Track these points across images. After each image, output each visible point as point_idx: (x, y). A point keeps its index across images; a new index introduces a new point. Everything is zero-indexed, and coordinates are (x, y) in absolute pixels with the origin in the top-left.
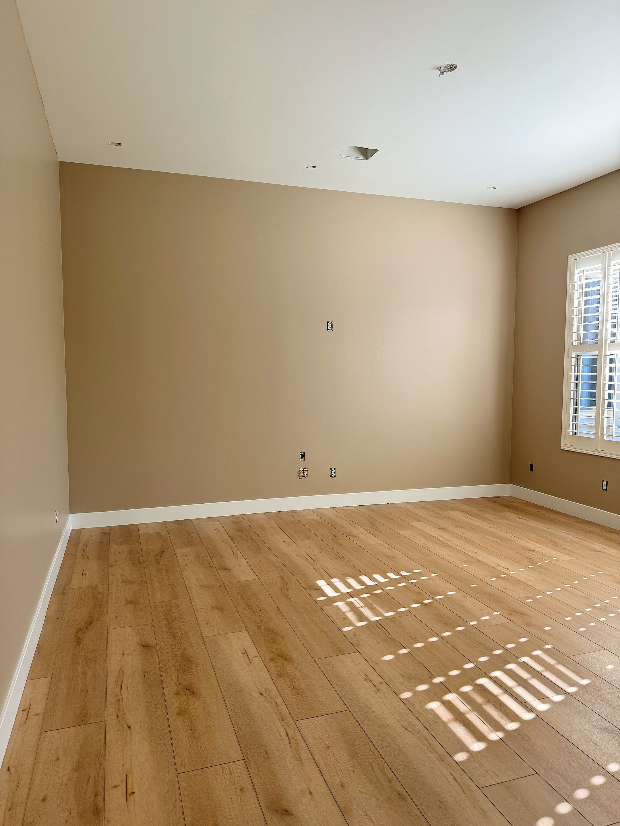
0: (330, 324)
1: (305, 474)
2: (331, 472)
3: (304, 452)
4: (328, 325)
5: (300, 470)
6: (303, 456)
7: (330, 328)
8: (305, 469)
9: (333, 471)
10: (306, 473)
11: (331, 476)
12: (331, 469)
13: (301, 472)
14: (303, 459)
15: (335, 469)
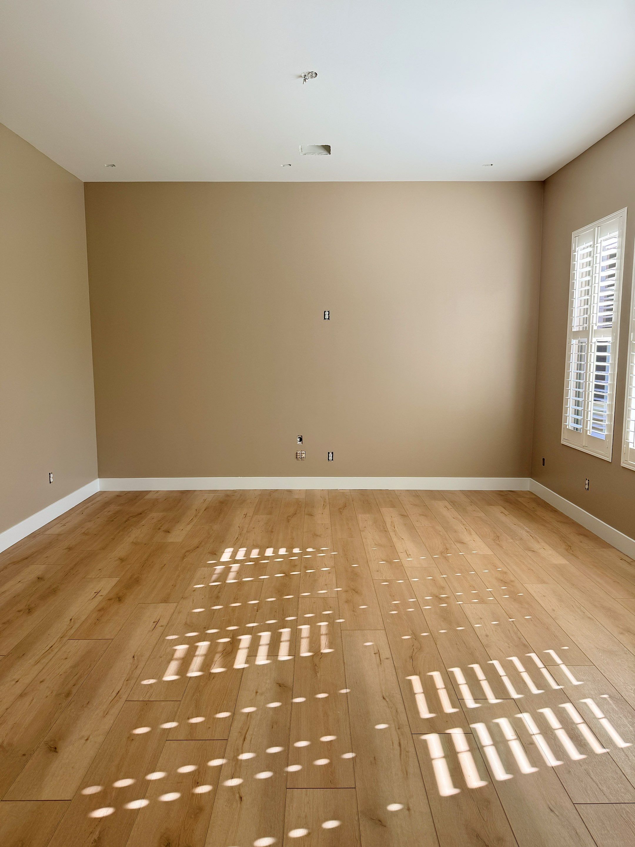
0: (327, 313)
1: (302, 456)
2: (329, 456)
3: (302, 436)
4: (325, 315)
5: (297, 452)
6: (301, 440)
7: (327, 317)
8: (303, 452)
9: (331, 455)
10: (304, 455)
11: (329, 460)
12: (329, 453)
13: (298, 455)
14: (301, 442)
15: (332, 453)
